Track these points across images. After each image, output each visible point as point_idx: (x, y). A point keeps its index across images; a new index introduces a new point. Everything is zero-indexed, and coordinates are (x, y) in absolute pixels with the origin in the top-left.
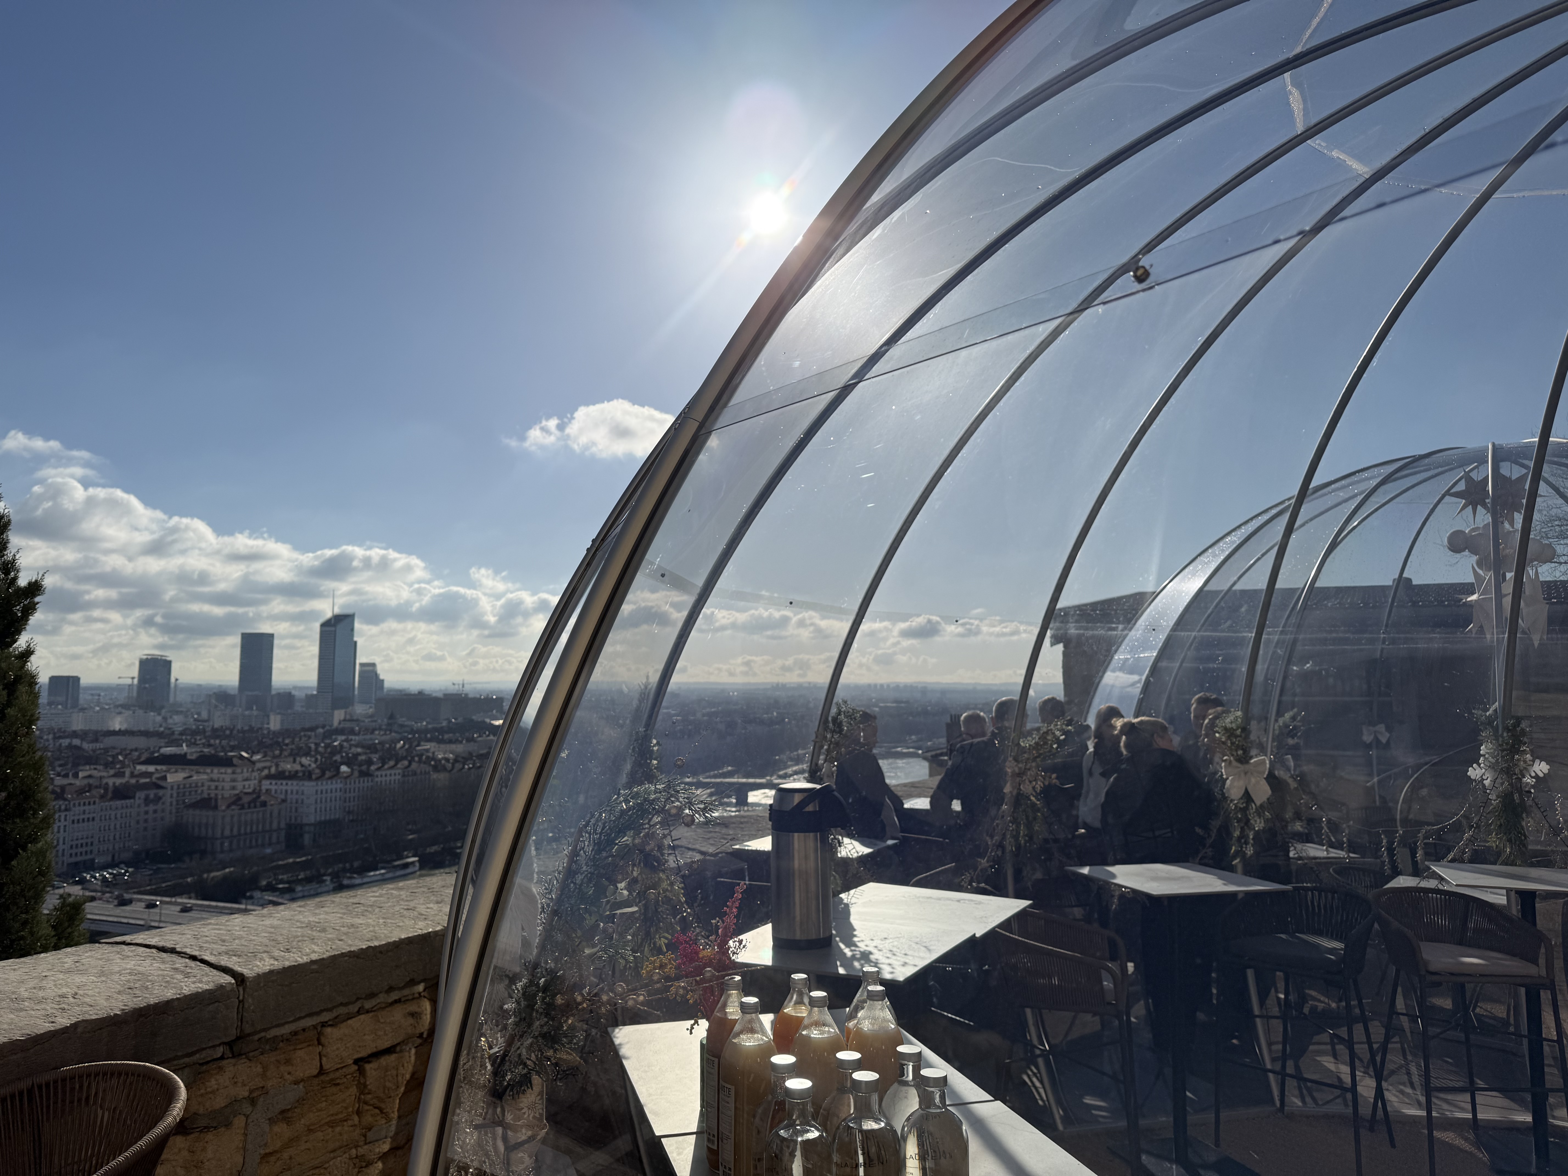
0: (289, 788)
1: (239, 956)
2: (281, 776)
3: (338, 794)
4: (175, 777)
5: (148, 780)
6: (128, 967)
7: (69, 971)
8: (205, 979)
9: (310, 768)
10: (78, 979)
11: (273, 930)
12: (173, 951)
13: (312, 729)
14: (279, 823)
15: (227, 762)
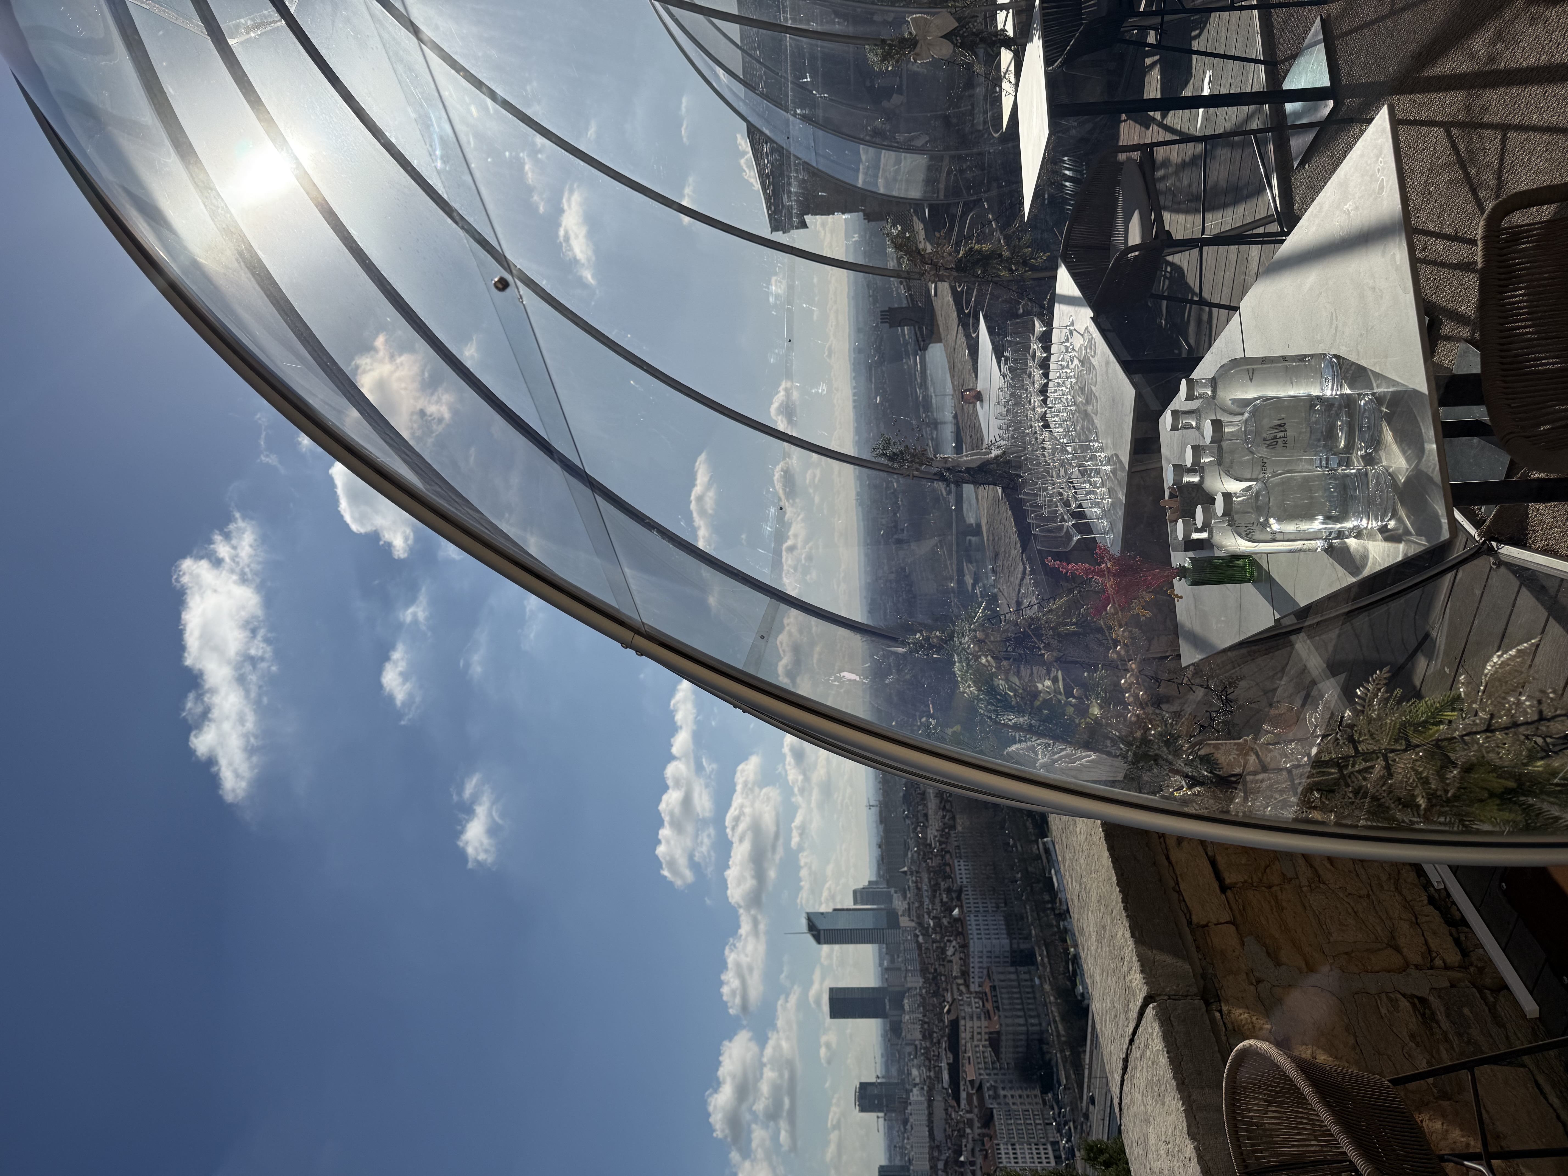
0: (977, 965)
1: (1129, 1001)
2: (965, 974)
3: (980, 918)
4: (970, 1072)
5: (975, 1098)
6: (1140, 1098)
7: (1146, 1150)
8: (1150, 1030)
9: (957, 946)
10: (1152, 1141)
11: (1105, 974)
12: (1126, 1061)
13: (919, 946)
14: (1010, 973)
15: (955, 1025)
